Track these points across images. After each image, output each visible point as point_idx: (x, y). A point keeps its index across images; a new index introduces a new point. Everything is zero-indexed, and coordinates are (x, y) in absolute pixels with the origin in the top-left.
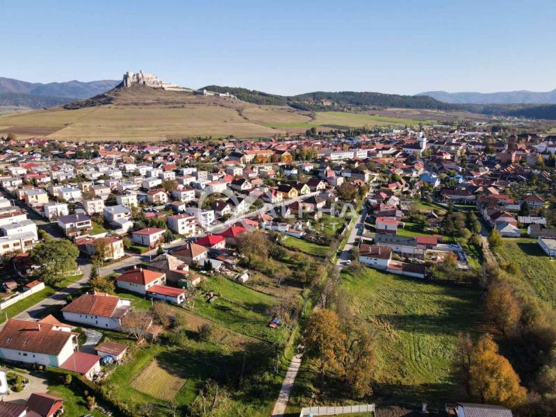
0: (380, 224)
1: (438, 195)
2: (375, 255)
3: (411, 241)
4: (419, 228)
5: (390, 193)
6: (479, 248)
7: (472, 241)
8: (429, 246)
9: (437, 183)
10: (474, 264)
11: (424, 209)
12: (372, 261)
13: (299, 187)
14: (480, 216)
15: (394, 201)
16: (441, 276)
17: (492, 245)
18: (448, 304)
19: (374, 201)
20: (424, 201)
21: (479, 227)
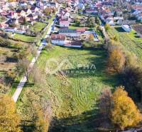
0: (61, 24)
1: (84, 12)
2: (58, 39)
3: (75, 31)
4: (78, 25)
5: (66, 12)
6: (101, 31)
7: (98, 29)
8: (82, 32)
9: (84, 7)
10: (100, 38)
11: (80, 17)
12: (57, 42)
13: (26, 10)
14: (100, 18)
15: (68, 15)
16: (88, 45)
17: (106, 29)
18: (92, 59)
19: (59, 15)
20: (79, 14)
21: (100, 23)
